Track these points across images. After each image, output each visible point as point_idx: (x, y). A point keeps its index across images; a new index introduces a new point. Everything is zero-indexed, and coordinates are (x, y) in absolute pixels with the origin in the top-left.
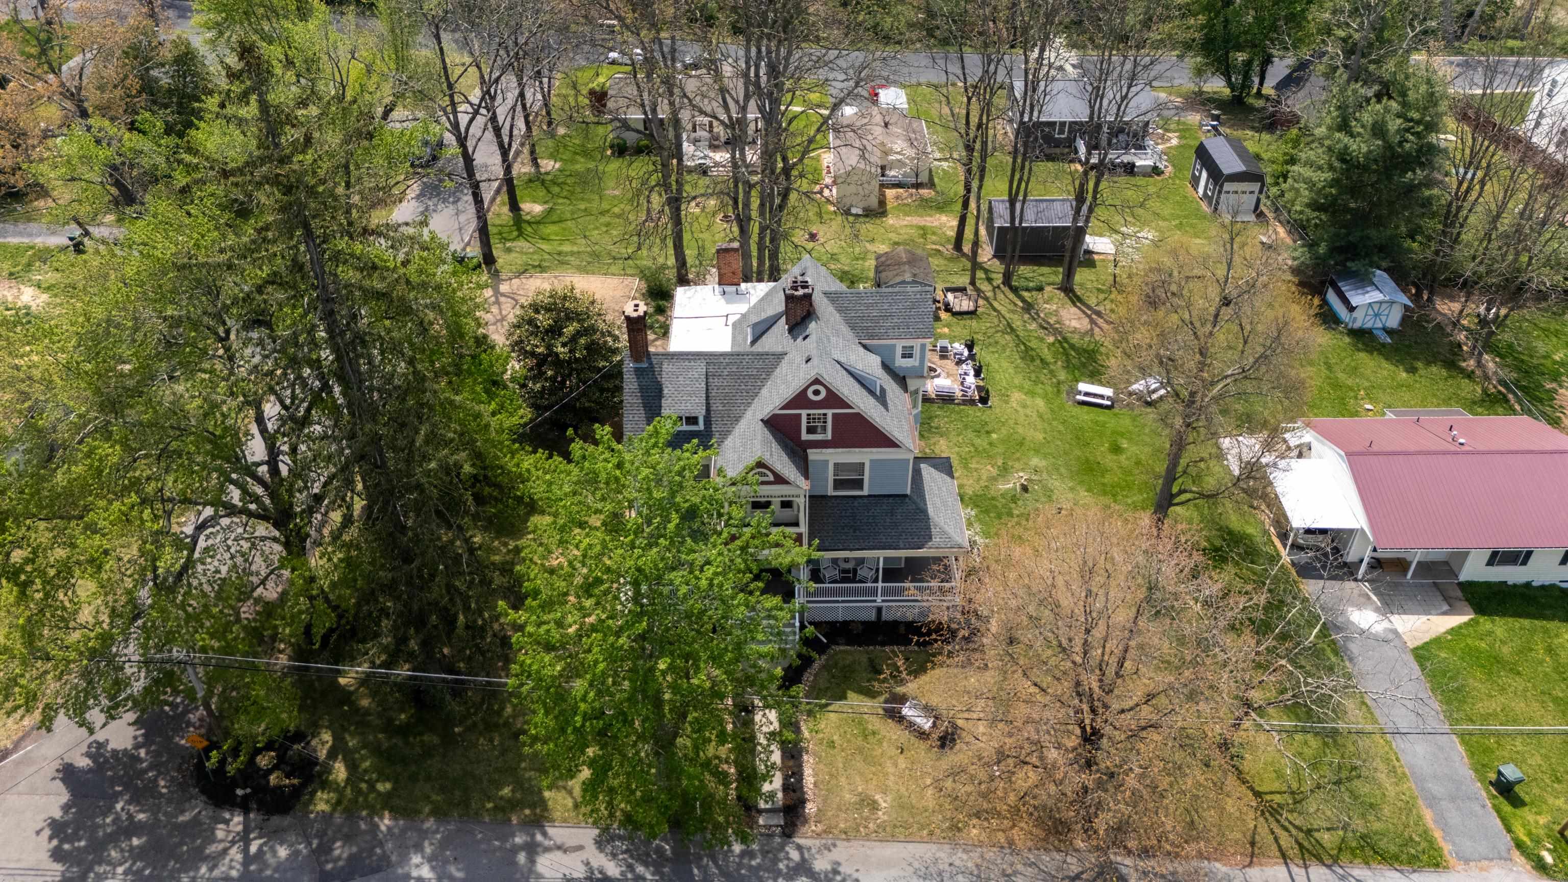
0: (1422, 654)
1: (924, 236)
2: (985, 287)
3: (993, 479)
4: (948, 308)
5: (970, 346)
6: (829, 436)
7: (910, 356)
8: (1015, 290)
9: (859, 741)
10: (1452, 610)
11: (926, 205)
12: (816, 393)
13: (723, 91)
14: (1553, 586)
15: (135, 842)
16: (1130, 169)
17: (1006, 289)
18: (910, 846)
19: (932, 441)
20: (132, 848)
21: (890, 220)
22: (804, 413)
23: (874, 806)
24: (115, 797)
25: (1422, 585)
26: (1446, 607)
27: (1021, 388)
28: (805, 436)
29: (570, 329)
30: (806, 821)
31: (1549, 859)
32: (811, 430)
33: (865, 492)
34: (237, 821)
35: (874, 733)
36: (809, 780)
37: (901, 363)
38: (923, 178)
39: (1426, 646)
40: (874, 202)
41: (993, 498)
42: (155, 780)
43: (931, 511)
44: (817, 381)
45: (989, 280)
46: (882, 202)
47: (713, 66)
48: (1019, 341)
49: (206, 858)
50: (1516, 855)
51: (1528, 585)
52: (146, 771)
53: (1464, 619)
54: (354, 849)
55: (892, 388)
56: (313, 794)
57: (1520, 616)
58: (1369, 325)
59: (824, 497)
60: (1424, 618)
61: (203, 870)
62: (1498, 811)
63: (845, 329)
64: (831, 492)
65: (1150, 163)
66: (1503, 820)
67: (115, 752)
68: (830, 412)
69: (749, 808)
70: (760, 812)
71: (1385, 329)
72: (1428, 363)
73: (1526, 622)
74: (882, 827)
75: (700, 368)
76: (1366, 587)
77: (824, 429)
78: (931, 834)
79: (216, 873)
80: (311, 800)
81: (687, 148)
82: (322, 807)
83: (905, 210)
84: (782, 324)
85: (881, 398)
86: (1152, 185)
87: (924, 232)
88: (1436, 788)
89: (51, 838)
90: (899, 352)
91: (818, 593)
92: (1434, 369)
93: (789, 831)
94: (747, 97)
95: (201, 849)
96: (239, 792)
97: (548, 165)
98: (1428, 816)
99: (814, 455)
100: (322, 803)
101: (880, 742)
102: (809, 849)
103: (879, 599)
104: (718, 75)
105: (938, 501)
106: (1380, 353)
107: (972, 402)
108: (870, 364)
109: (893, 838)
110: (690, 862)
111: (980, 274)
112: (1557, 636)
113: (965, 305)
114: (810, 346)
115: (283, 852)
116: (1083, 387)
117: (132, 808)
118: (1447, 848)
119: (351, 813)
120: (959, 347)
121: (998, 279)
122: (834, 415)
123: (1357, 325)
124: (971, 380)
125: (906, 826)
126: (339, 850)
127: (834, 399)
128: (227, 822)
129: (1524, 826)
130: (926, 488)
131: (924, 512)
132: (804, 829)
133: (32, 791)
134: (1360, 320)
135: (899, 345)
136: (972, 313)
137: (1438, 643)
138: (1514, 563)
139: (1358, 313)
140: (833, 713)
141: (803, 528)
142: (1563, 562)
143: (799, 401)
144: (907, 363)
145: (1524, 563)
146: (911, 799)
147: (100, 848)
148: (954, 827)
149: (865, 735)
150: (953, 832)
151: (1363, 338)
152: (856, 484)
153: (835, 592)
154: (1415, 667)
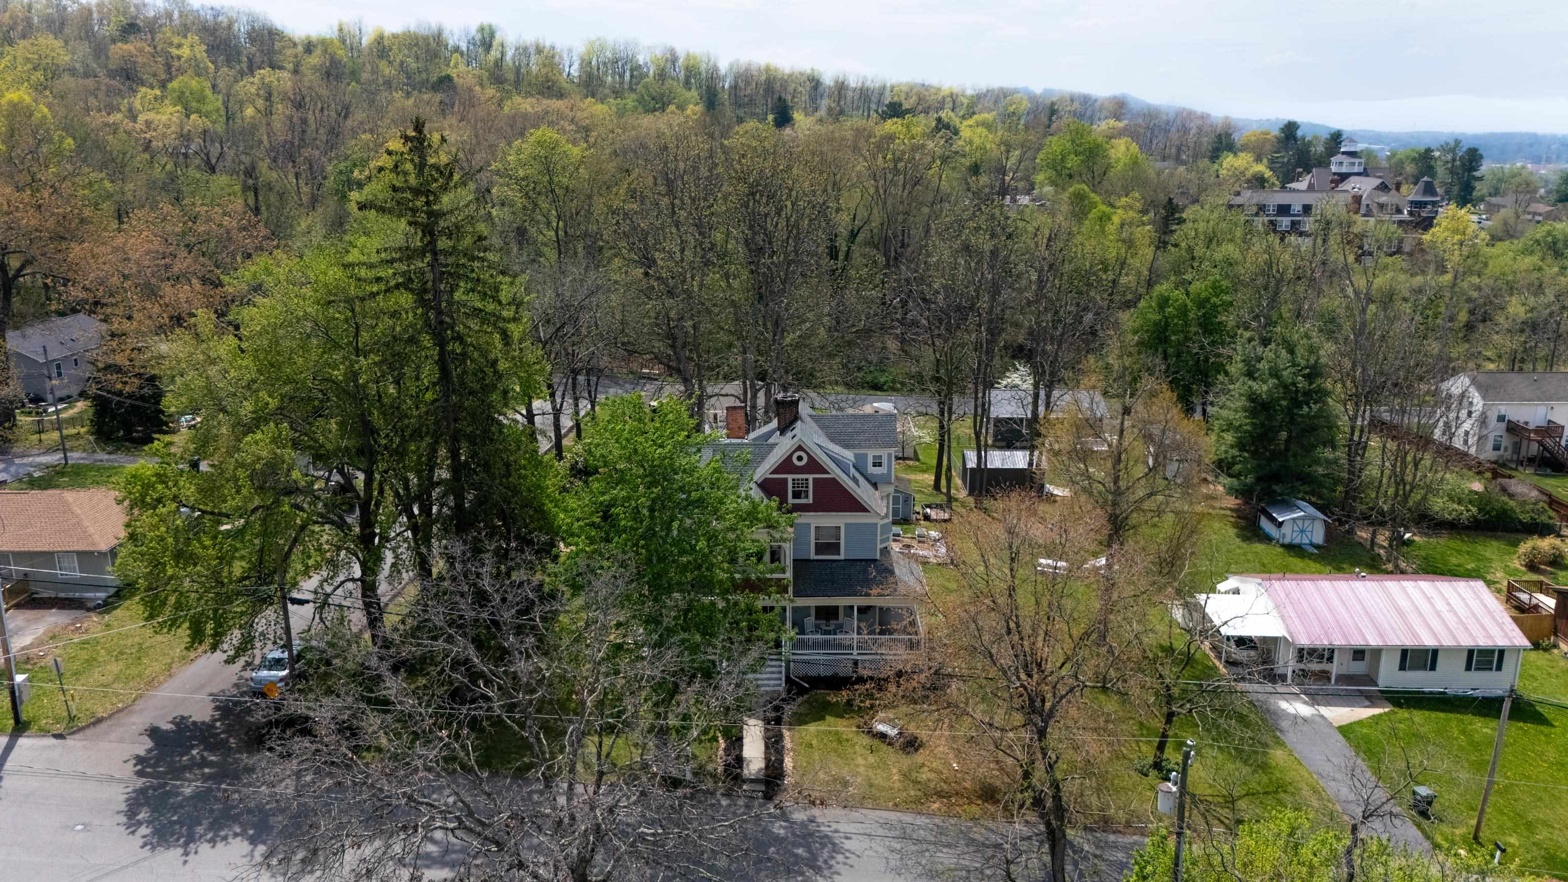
0: (1345, 731)
2: (960, 510)
4: (927, 519)
5: (944, 535)
6: (810, 500)
7: (880, 465)
9: (834, 744)
10: (1373, 705)
11: (910, 469)
12: (800, 458)
14: (1466, 694)
15: (207, 770)
18: (878, 812)
22: (790, 477)
23: (847, 785)
25: (1347, 690)
26: (1367, 703)
28: (791, 499)
31: (1464, 854)
32: (796, 495)
33: (842, 557)
35: (848, 740)
37: (872, 470)
38: (909, 453)
39: (1351, 726)
42: (227, 740)
43: (897, 573)
44: (800, 448)
45: (964, 506)
51: (1444, 693)
52: (219, 734)
53: (1386, 710)
55: (863, 483)
57: (1436, 710)
58: (1297, 541)
59: (809, 558)
60: (1348, 709)
62: (1418, 826)
63: (826, 438)
64: (813, 556)
66: (1423, 831)
67: (194, 723)
68: (811, 477)
69: (735, 778)
70: (745, 781)
71: (1312, 544)
73: (1442, 715)
74: (854, 798)
76: (1298, 690)
77: (807, 497)
78: (896, 805)
84: (777, 433)
85: (854, 480)
89: (135, 765)
90: (870, 461)
91: (807, 644)
93: (769, 795)
99: (799, 517)
101: (853, 746)
102: (787, 807)
103: (855, 652)
105: (904, 569)
106: (1310, 559)
107: (945, 564)
108: (845, 455)
109: (863, 807)
111: (955, 504)
112: (1471, 724)
113: (942, 515)
114: (796, 432)
116: (1043, 561)
117: (205, 754)
120: (936, 534)
122: (814, 479)
123: (1287, 540)
124: (943, 551)
125: (875, 799)
127: (814, 466)
129: (1442, 834)
132: (783, 795)
133: (123, 740)
134: (1289, 534)
135: (871, 454)
136: (948, 521)
137: (1360, 723)
138: (1424, 668)
139: (1286, 529)
140: (812, 728)
141: (789, 575)
142: (1468, 668)
143: (786, 466)
144: (877, 471)
145: (1433, 668)
146: (878, 781)
147: (177, 772)
148: (918, 801)
149: (839, 741)
150: (916, 805)
151: (1294, 549)
152: (834, 548)
153: (816, 645)
154: (1340, 737)
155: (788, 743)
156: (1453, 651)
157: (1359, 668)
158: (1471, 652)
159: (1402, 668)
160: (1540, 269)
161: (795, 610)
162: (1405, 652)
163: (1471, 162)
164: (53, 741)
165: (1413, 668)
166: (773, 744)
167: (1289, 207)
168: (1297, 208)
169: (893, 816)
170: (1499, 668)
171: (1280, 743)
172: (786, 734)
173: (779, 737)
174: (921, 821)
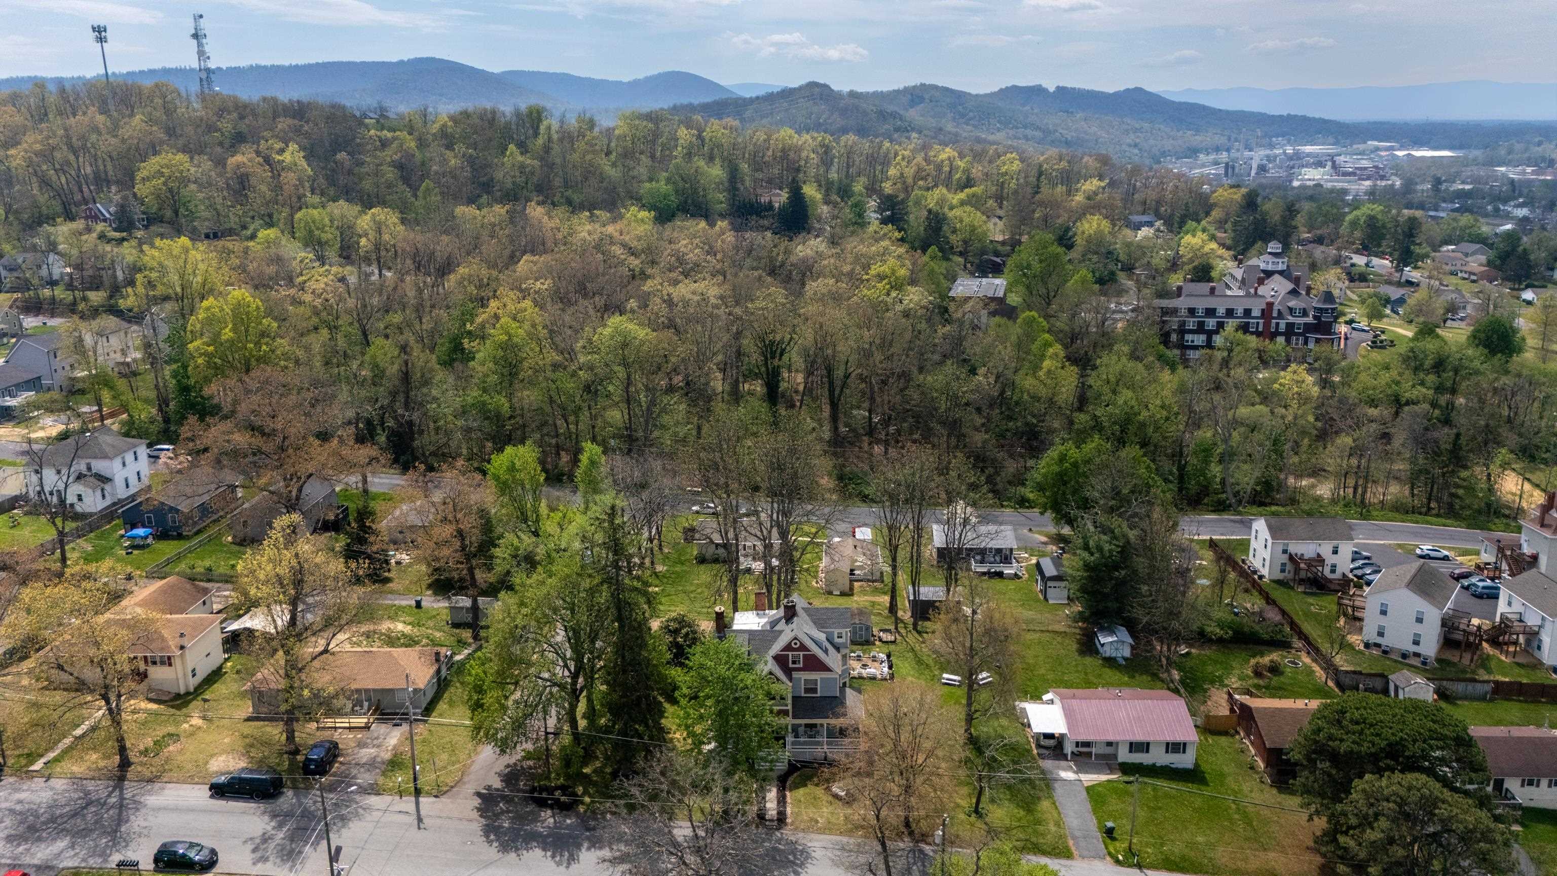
0: (1088, 789)
1: (873, 606)
2: (903, 631)
4: (880, 640)
5: (889, 656)
6: (802, 665)
7: (841, 637)
8: (919, 633)
9: (812, 800)
10: (1112, 773)
11: (876, 591)
12: (796, 645)
13: (761, 524)
14: (1166, 766)
16: (1000, 575)
17: (914, 632)
18: (831, 836)
21: (855, 598)
22: (790, 654)
23: (817, 822)
25: (1098, 763)
26: (1108, 772)
27: (913, 676)
28: (791, 665)
29: (684, 631)
30: (786, 824)
31: (1121, 858)
32: (794, 662)
33: (819, 695)
34: (549, 812)
35: (819, 798)
36: (789, 810)
37: (837, 640)
38: (877, 576)
39: (1093, 786)
40: (847, 589)
43: (848, 705)
44: (795, 638)
45: (906, 628)
46: (851, 588)
47: (756, 513)
48: (916, 655)
50: (1108, 858)
51: (1154, 765)
53: (1116, 776)
55: (831, 650)
58: (1114, 655)
59: (801, 697)
60: (1096, 775)
62: (1104, 842)
63: (811, 623)
64: (803, 695)
65: (1012, 572)
66: (1105, 845)
68: (801, 654)
69: (761, 819)
70: (766, 820)
71: (1121, 657)
72: (1141, 674)
74: (820, 829)
75: (747, 636)
76: (1072, 764)
77: (799, 662)
78: (840, 832)
81: (742, 559)
83: (863, 592)
84: (784, 621)
85: (826, 651)
86: (1012, 585)
87: (873, 604)
88: (1077, 834)
90: (836, 635)
91: (799, 743)
92: (1145, 677)
93: (778, 828)
94: (772, 527)
96: (549, 803)
97: (660, 568)
98: (1071, 843)
99: (795, 675)
100: (582, 809)
101: (822, 801)
102: (787, 834)
103: (825, 748)
104: (758, 517)
105: (852, 703)
106: (1117, 669)
107: (886, 679)
108: (822, 637)
109: (824, 833)
111: (900, 625)
113: (890, 638)
114: (794, 626)
116: (945, 676)
118: (1073, 849)
120: (883, 656)
121: (911, 627)
122: (803, 655)
123: (1108, 655)
124: (886, 670)
125: (830, 829)
127: (803, 647)
129: (1114, 847)
130: (847, 697)
131: (845, 704)
132: (785, 828)
134: (1108, 652)
135: (836, 631)
136: (894, 642)
137: (1100, 784)
138: (1142, 751)
139: (1106, 648)
140: (801, 791)
141: (790, 707)
142: (1167, 752)
143: (788, 648)
144: (840, 640)
145: (1147, 751)
146: (833, 820)
147: (497, 816)
148: (851, 831)
149: (815, 798)
150: (850, 832)
151: (1110, 662)
152: (814, 690)
153: (805, 743)
154: (1085, 793)
155: (789, 800)
156: (1158, 743)
157: (1109, 750)
158: (1168, 744)
159: (1131, 751)
160: (1397, 383)
161: (793, 725)
162: (1131, 744)
163: (1411, 229)
164: (434, 799)
165: (1136, 751)
166: (782, 801)
167: (1215, 309)
168: (1221, 311)
169: (839, 838)
170: (1184, 752)
171: (1050, 797)
172: (788, 793)
173: (784, 797)
174: (852, 841)
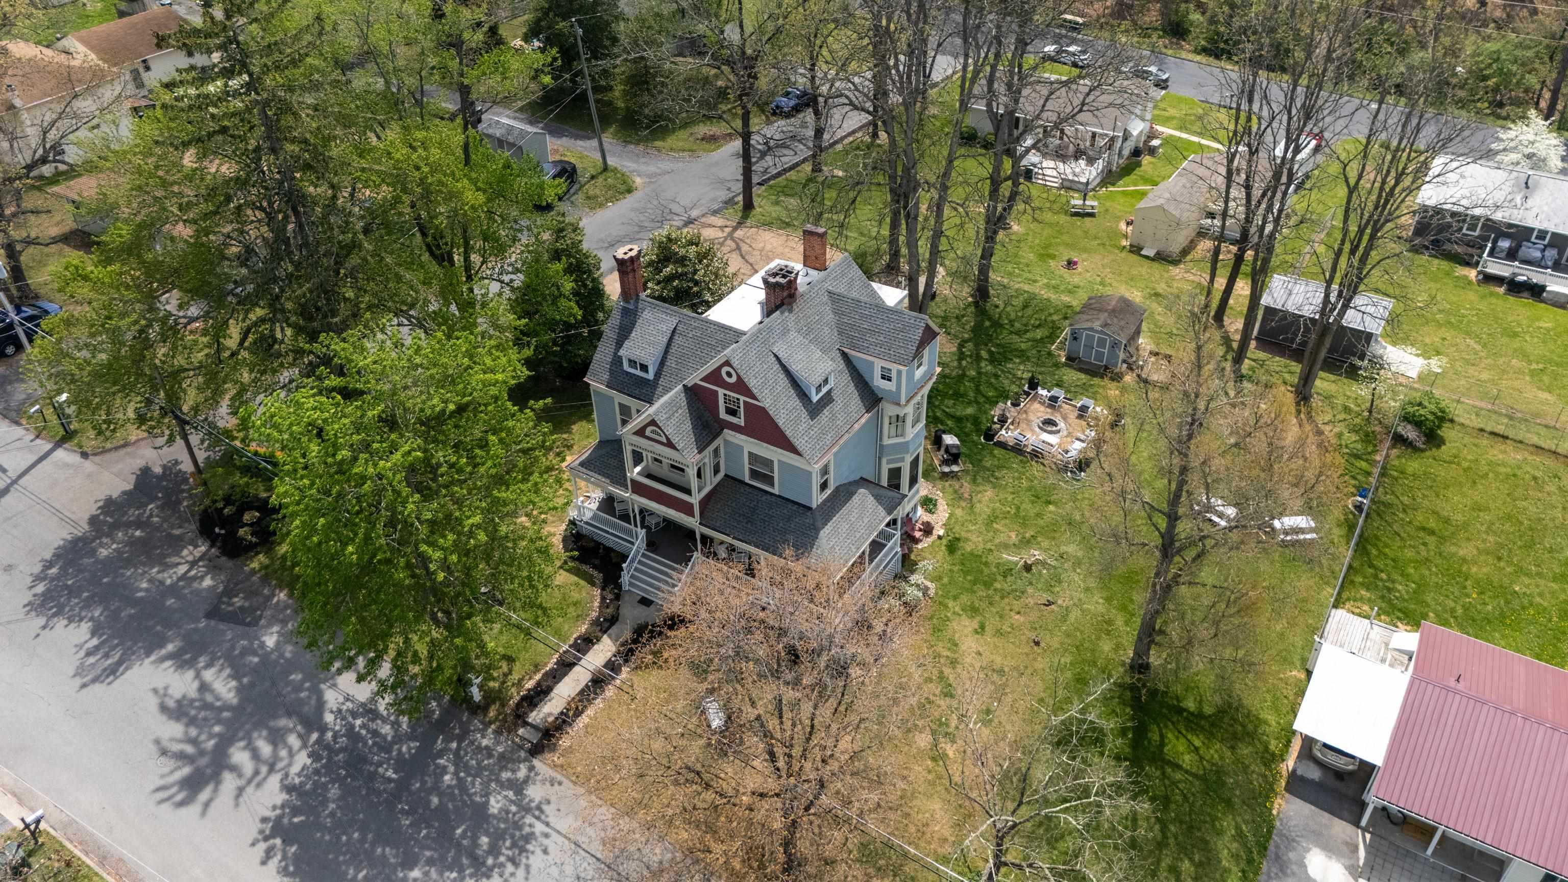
3: (1006, 546)
4: (1138, 374)
15: (138, 533)
16: (1535, 291)
19: (981, 488)
20: (132, 536)
24: (154, 499)
25: (1443, 870)
30: (553, 750)
33: (776, 490)
34: (202, 549)
37: (879, 382)
41: (986, 564)
42: (183, 500)
43: (824, 533)
45: (1223, 359)
49: (160, 564)
52: (184, 491)
54: (247, 604)
56: (257, 554)
59: (741, 482)
61: (155, 570)
64: (747, 479)
69: (519, 717)
70: (526, 724)
76: (1362, 840)
79: (160, 576)
80: (251, 559)
82: (255, 565)
89: (99, 508)
90: (878, 372)
93: (536, 750)
95: (165, 556)
96: (217, 530)
99: (725, 435)
102: (537, 774)
105: (845, 526)
110: (442, 733)
111: (1218, 351)
115: (208, 582)
117: (155, 511)
119: (265, 580)
121: (1230, 361)
126: (238, 601)
128: (196, 546)
130: (845, 510)
131: (817, 531)
132: (548, 755)
133: (117, 475)
143: (715, 377)
164: (75, 459)
172: (623, 675)
